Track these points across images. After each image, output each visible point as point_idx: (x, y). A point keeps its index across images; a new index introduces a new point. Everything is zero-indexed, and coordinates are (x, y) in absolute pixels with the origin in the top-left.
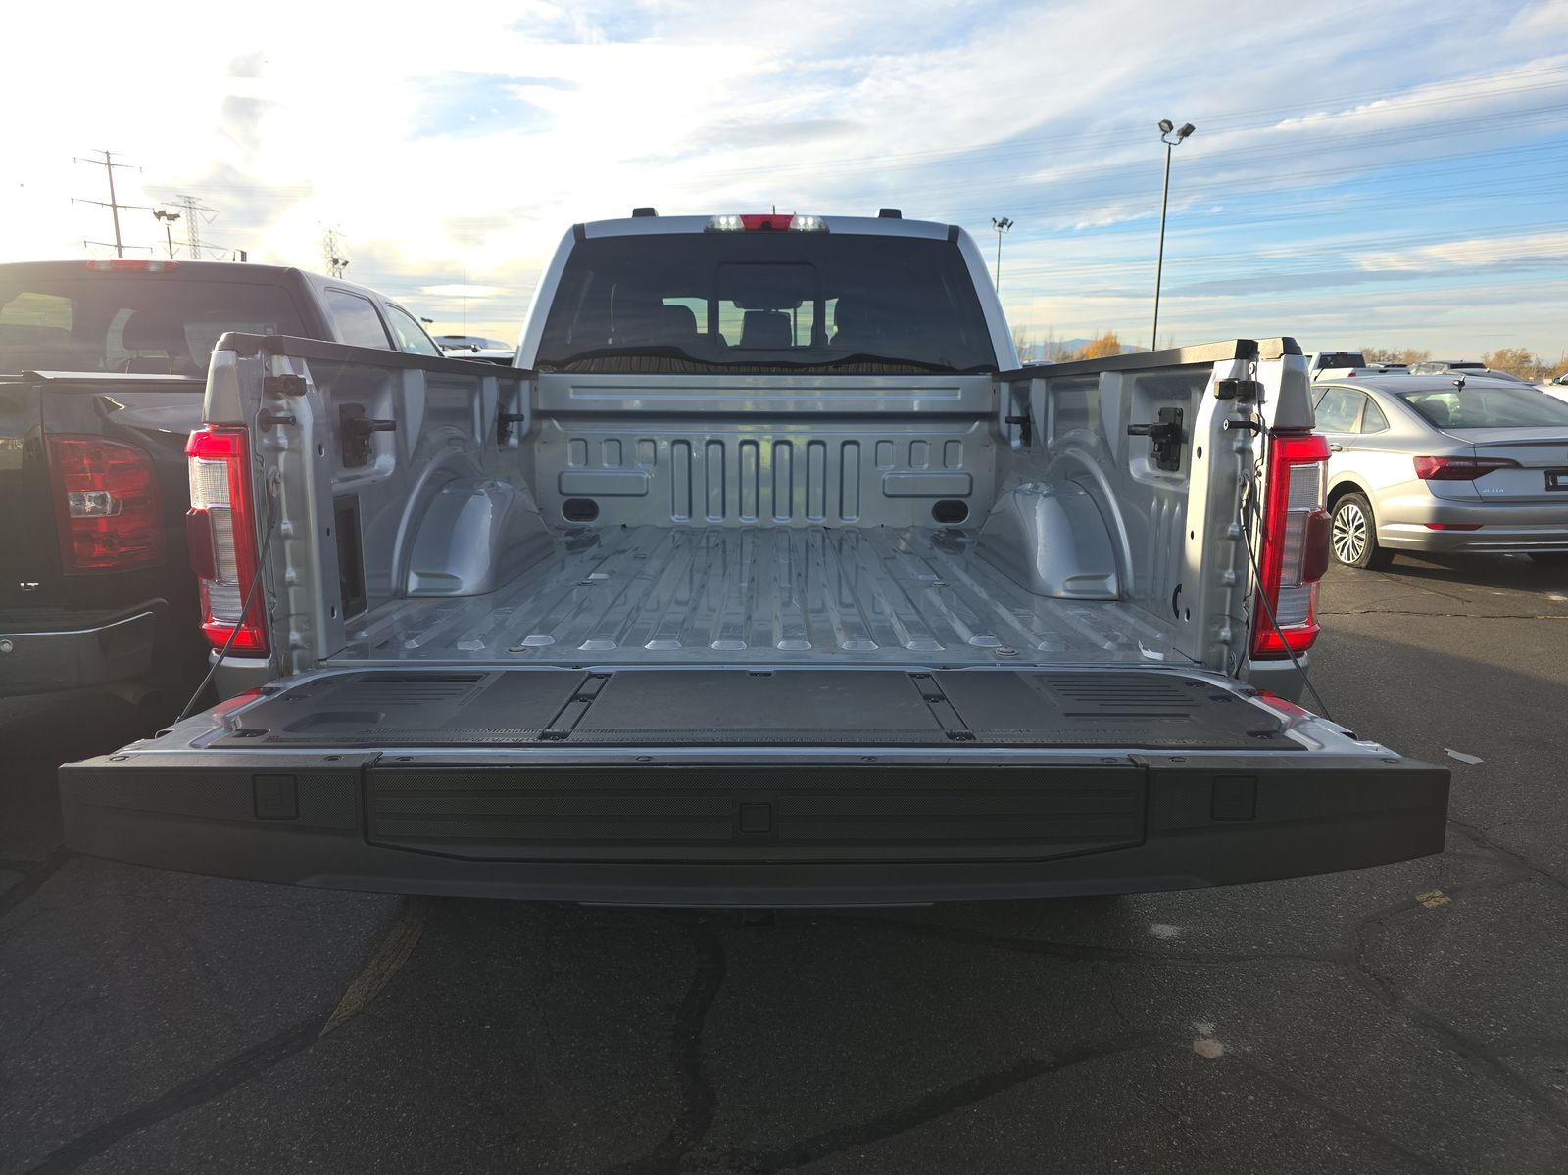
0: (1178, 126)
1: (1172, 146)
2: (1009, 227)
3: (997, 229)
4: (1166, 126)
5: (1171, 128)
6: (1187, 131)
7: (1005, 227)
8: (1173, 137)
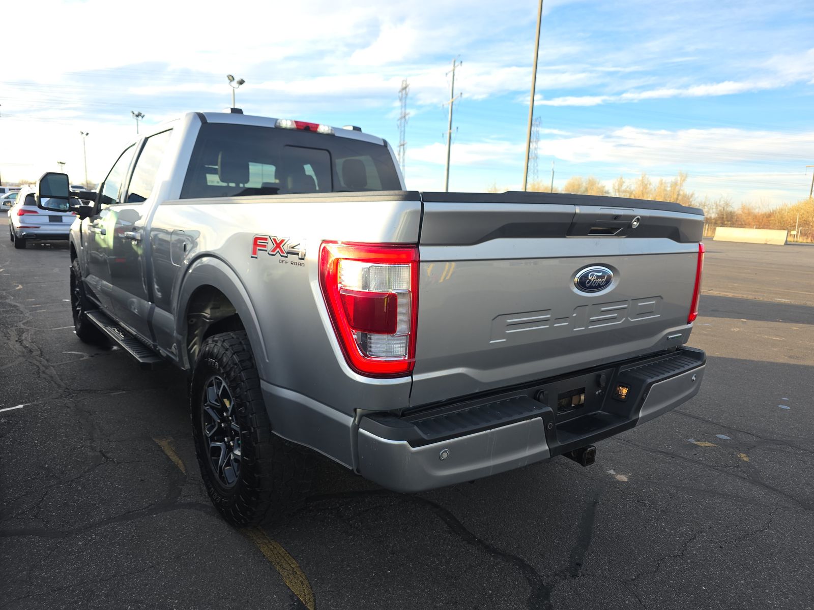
0: (237, 79)
1: (235, 89)
2: (142, 117)
3: (135, 117)
4: (231, 78)
5: (234, 79)
6: (241, 82)
7: (140, 117)
8: (235, 84)
